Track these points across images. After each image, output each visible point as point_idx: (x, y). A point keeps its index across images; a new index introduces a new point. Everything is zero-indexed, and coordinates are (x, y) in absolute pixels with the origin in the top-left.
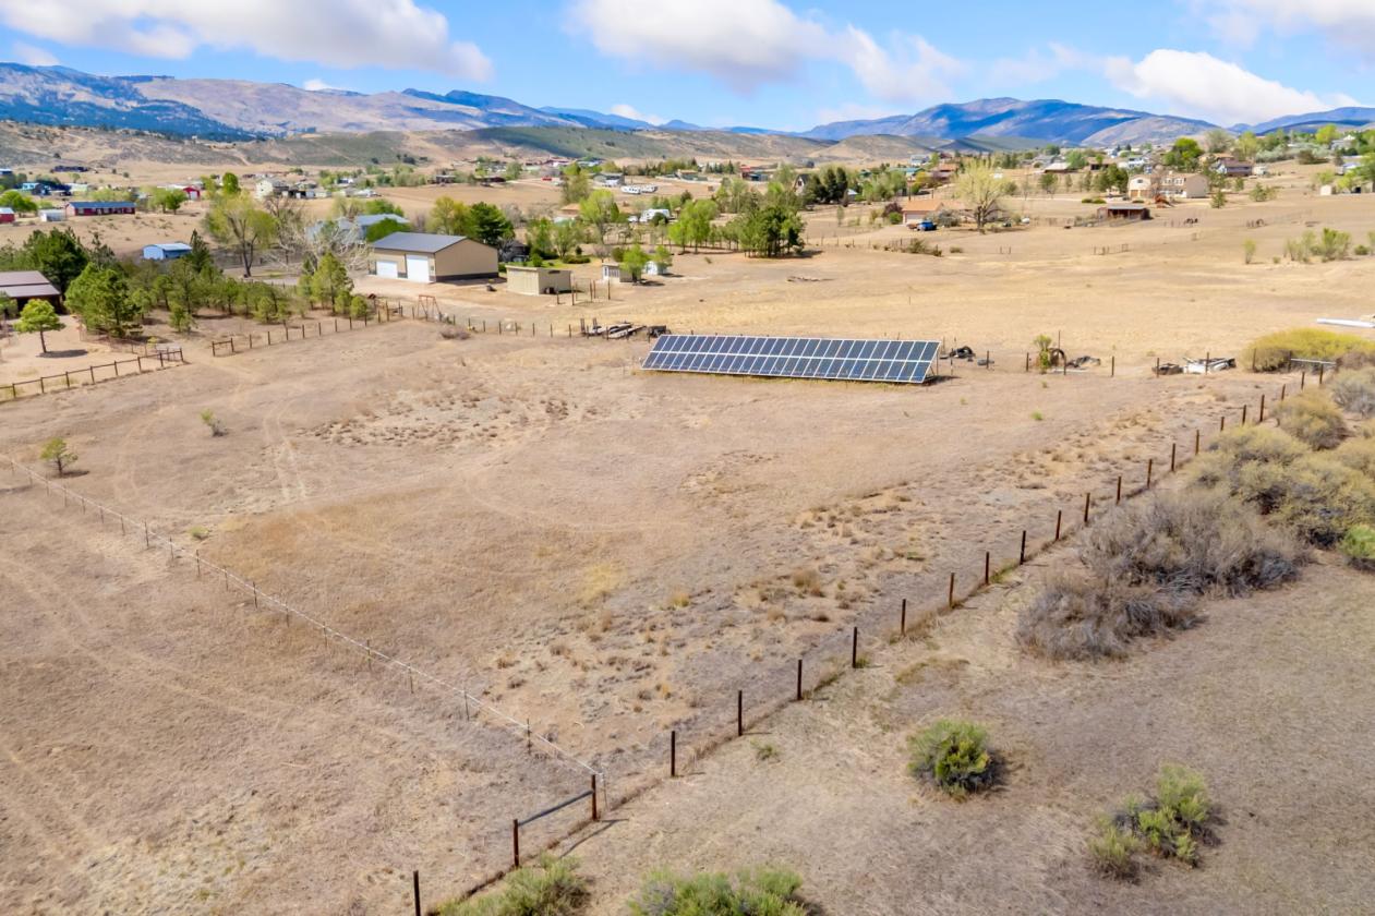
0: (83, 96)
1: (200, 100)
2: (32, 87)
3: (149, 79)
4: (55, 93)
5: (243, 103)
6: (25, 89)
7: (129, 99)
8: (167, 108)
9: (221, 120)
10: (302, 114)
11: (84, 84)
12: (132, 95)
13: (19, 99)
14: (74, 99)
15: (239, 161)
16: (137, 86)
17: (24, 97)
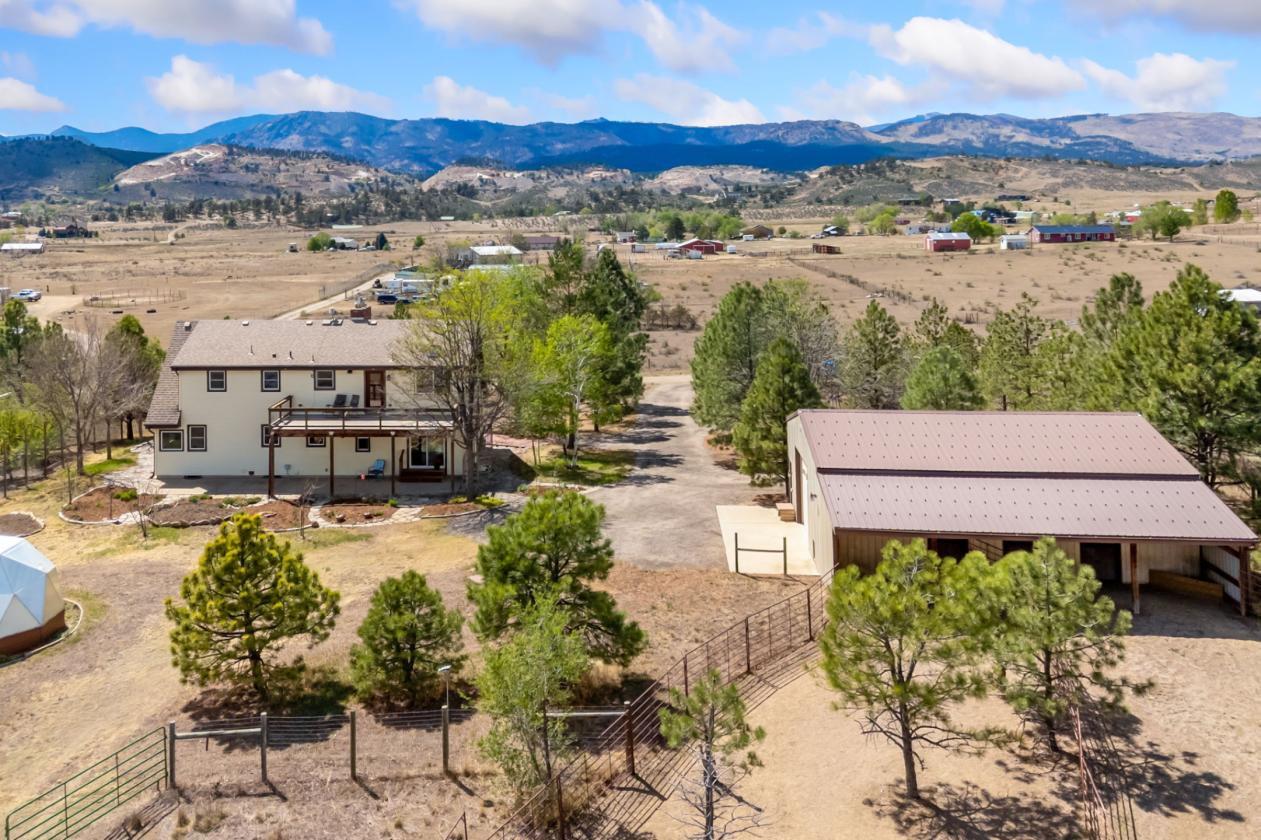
0: (1021, 137)
1: (1132, 133)
2: (978, 132)
3: (1083, 118)
4: (997, 136)
5: (1179, 134)
6: (973, 134)
7: (1063, 137)
8: (1099, 143)
9: (1154, 151)
10: (1244, 141)
11: (1023, 127)
12: (1067, 133)
13: (967, 143)
14: (1014, 140)
15: (1190, 187)
16: (1072, 125)
17: (972, 141)
